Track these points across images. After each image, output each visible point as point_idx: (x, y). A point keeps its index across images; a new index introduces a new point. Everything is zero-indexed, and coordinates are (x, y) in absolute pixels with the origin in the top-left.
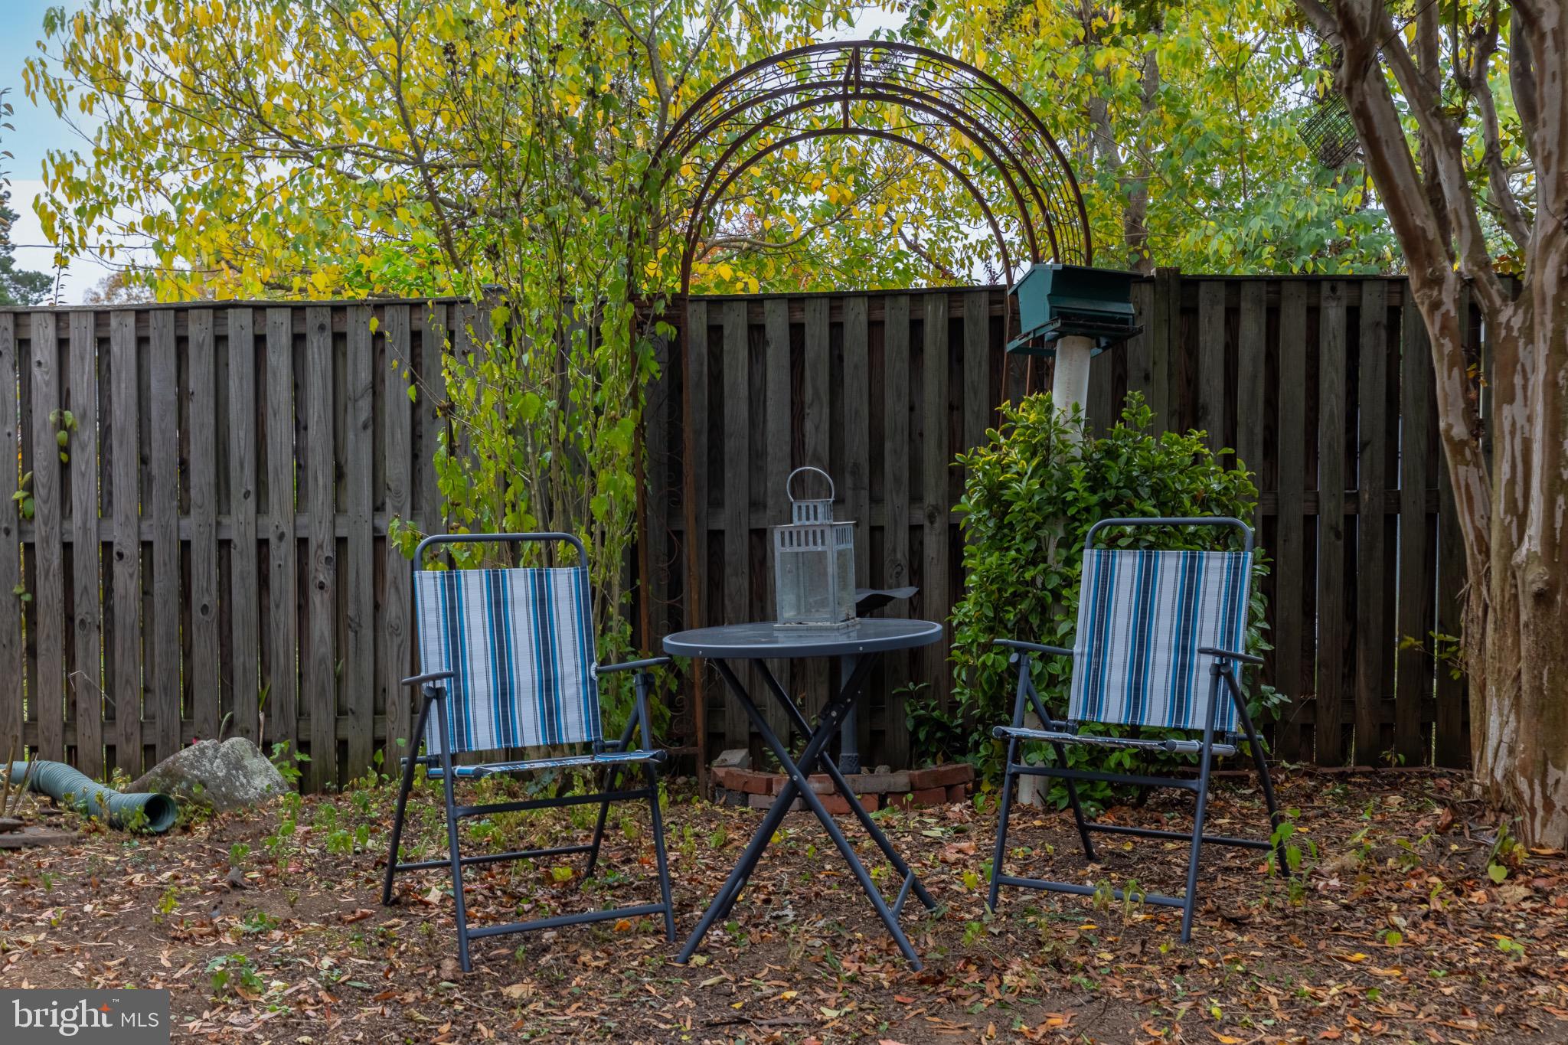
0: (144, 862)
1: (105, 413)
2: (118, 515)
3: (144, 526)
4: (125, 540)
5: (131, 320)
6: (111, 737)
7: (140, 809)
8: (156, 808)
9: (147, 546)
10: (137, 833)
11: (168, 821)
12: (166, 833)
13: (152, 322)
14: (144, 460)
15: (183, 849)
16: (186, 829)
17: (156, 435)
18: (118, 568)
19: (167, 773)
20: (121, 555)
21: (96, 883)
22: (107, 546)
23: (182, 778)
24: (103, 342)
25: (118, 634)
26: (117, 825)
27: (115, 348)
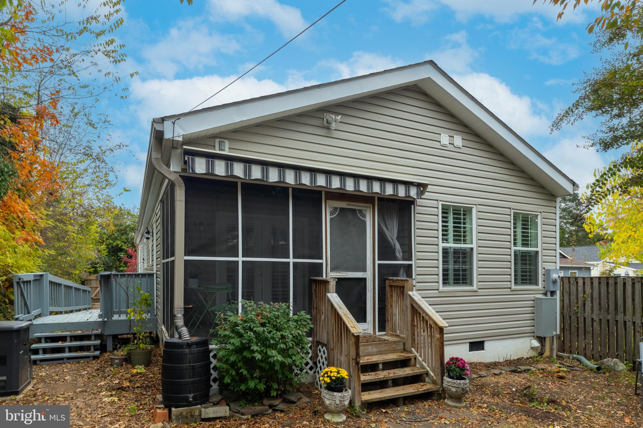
0: (594, 378)
1: (592, 294)
2: (595, 314)
3: (600, 316)
4: (596, 318)
5: (597, 279)
6: (593, 353)
7: (595, 368)
8: (599, 369)
9: (600, 320)
10: (595, 372)
11: (601, 371)
12: (600, 373)
13: (602, 280)
14: (600, 304)
15: (602, 377)
16: (604, 373)
17: (602, 300)
18: (594, 323)
19: (601, 363)
20: (595, 321)
21: (585, 379)
22: (592, 319)
23: (604, 364)
24: (592, 283)
25: (594, 335)
26: (591, 370)
27: (594, 284)
